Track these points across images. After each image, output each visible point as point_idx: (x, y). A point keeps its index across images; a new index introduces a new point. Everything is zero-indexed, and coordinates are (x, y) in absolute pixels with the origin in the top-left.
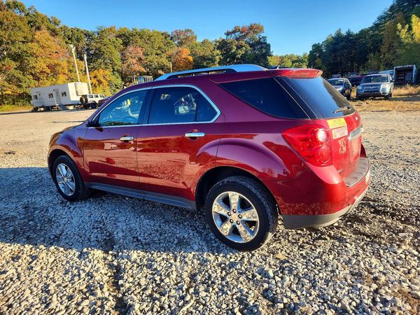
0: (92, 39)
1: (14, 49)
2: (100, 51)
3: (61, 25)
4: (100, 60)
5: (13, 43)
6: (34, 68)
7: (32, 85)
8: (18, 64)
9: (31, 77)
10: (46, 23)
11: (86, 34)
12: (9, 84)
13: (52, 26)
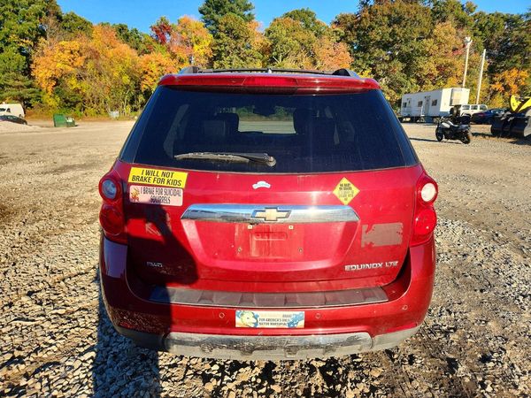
0: (515, 26)
1: (405, 49)
2: (523, 43)
3: (476, 12)
4: (518, 57)
5: (406, 41)
6: (421, 69)
7: (412, 91)
8: (405, 65)
9: (414, 81)
10: (456, 12)
11: (507, 21)
12: (390, 88)
13: (463, 14)
